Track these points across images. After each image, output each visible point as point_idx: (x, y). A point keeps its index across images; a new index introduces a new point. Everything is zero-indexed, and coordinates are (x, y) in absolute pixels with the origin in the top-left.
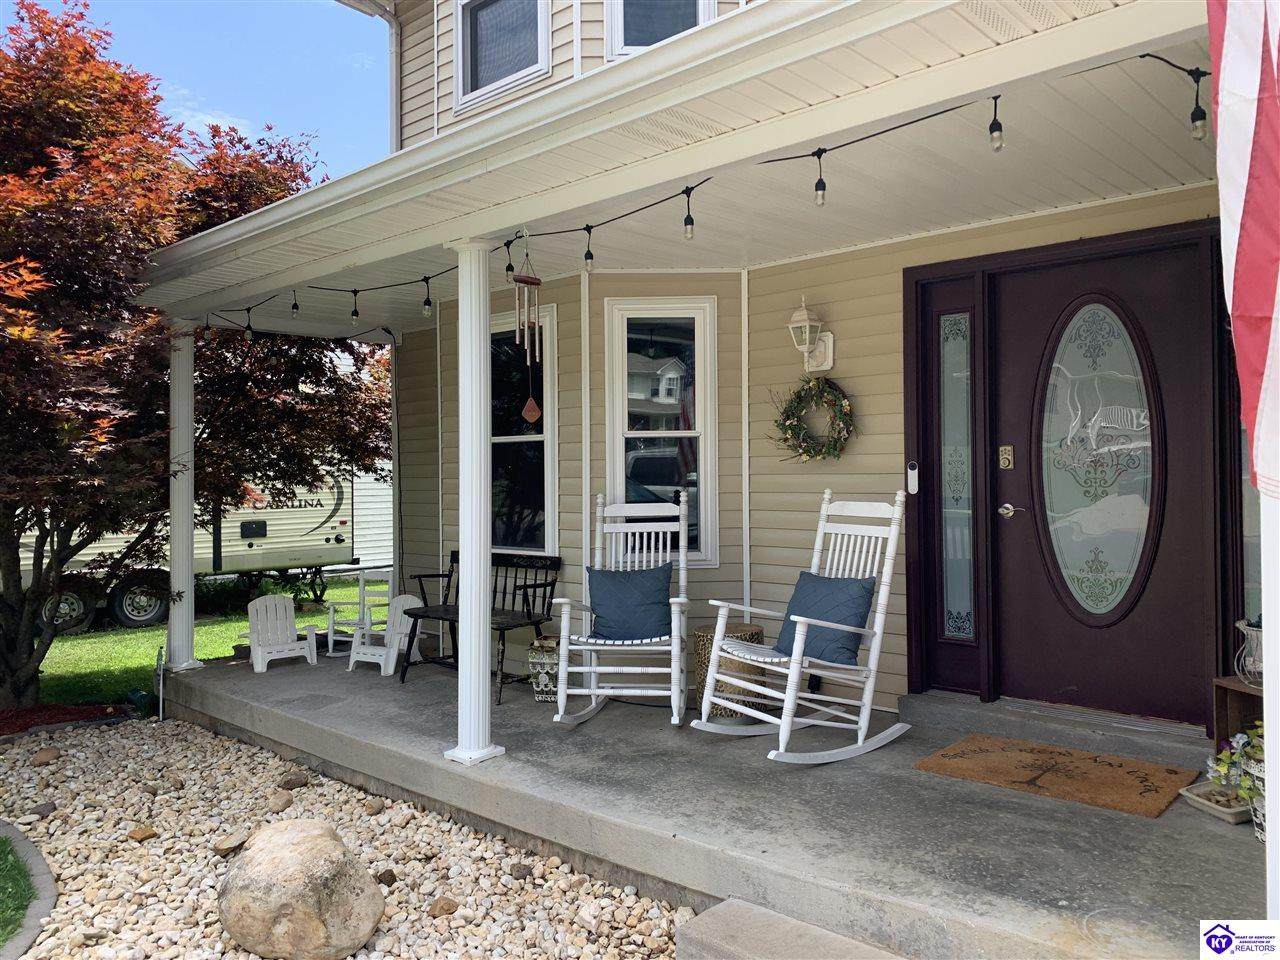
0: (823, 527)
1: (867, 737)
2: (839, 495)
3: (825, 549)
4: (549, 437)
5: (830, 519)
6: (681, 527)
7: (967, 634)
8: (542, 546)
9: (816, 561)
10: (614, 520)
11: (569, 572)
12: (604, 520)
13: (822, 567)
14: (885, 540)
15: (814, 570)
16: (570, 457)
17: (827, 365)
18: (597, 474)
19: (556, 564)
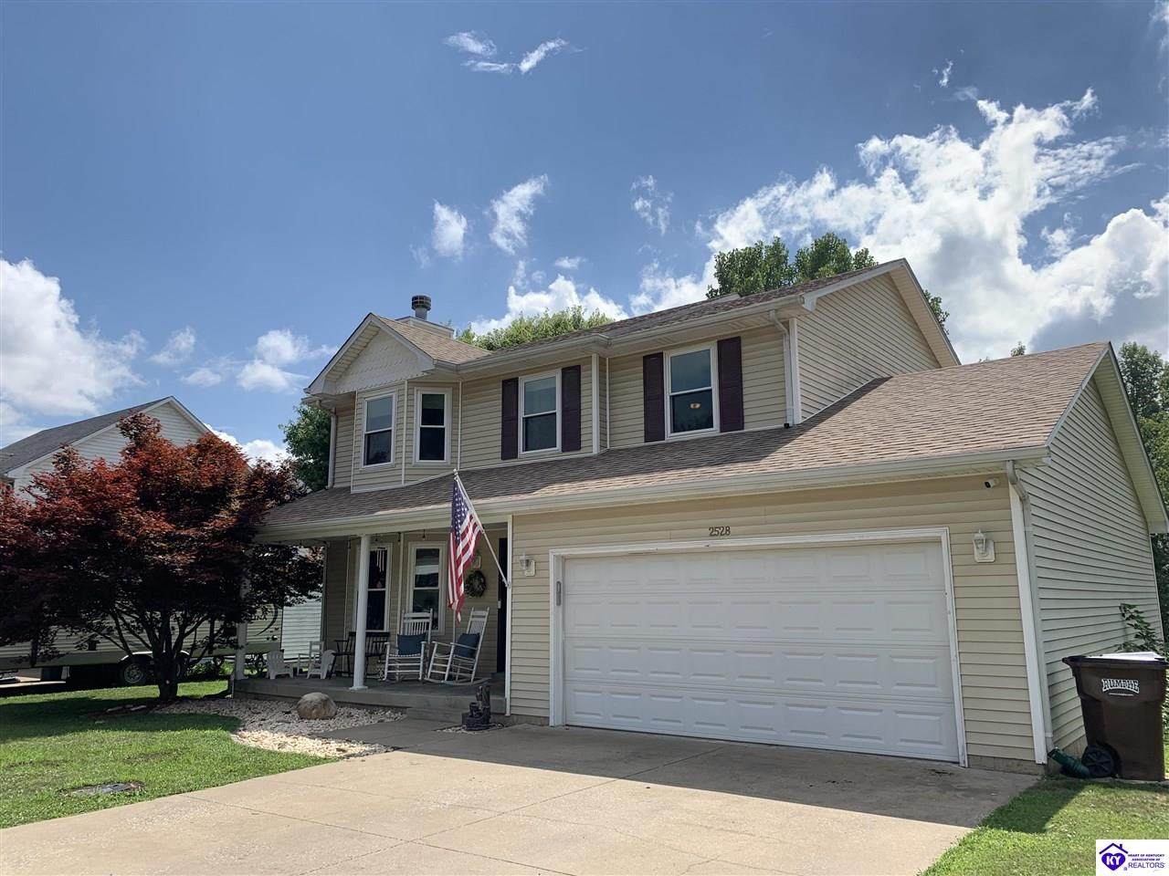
0: (471, 619)
2: (476, 609)
3: (471, 627)
4: (387, 590)
5: (473, 617)
6: (430, 621)
8: (383, 629)
10: (408, 618)
11: (392, 637)
12: (405, 618)
13: (470, 630)
15: (467, 632)
16: (394, 596)
18: (403, 603)
19: (387, 635)
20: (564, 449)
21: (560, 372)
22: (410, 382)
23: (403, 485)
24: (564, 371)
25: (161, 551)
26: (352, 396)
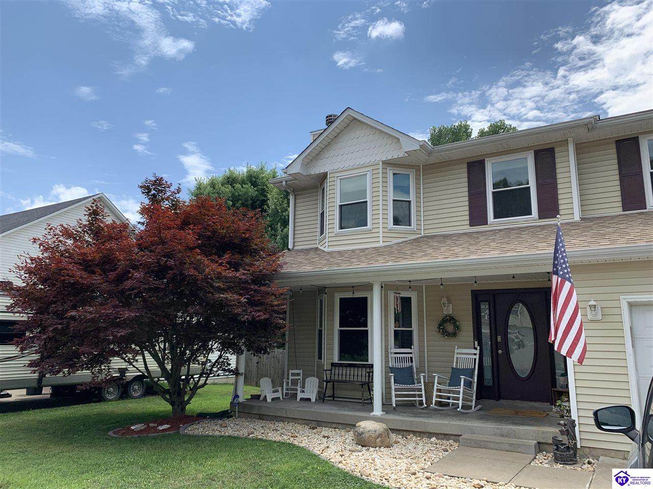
0: (456, 356)
1: (475, 407)
2: (459, 347)
3: (457, 362)
4: (370, 328)
5: (457, 353)
6: (413, 355)
7: (491, 384)
8: (368, 361)
9: (455, 365)
12: (390, 353)
13: (457, 365)
14: (475, 359)
15: (454, 367)
17: (451, 313)
19: (372, 366)
20: (541, 216)
21: (533, 154)
22: (384, 163)
23: (381, 244)
24: (537, 154)
25: (220, 290)
26: (324, 176)
